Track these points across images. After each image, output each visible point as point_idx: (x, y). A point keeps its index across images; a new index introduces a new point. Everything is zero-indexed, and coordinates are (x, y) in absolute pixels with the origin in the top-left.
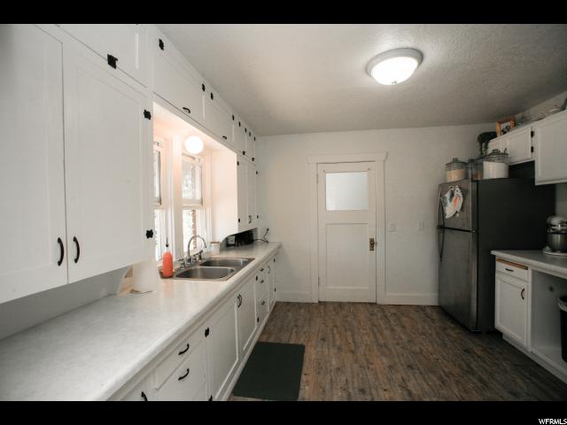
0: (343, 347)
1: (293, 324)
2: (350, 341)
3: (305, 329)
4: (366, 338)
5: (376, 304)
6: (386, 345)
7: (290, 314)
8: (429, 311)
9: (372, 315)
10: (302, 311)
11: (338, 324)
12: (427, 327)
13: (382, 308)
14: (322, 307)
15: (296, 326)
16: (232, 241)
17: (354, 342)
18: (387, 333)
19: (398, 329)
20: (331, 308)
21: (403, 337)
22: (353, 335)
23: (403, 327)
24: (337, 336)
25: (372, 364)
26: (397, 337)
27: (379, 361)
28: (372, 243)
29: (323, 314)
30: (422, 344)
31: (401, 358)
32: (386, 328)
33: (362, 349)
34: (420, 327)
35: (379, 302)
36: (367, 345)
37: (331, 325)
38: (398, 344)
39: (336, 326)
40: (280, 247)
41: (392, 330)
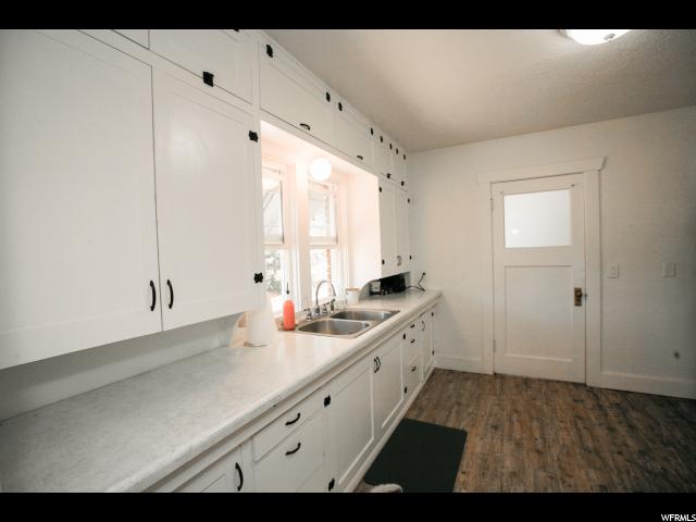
0: (525, 442)
1: (453, 399)
2: (537, 435)
3: (470, 410)
4: (563, 434)
5: (585, 385)
6: (597, 452)
7: (452, 386)
8: (684, 408)
9: (576, 401)
10: (469, 383)
11: (520, 408)
12: (679, 435)
13: (594, 392)
14: (498, 381)
15: (459, 404)
16: (377, 287)
18: (601, 432)
19: (622, 430)
20: (512, 384)
21: (630, 442)
22: (542, 428)
23: (632, 427)
24: (517, 426)
25: (570, 476)
26: (618, 442)
27: (583, 473)
28: (579, 296)
29: (498, 392)
30: (667, 460)
31: (625, 477)
32: (600, 425)
33: (555, 451)
34: (665, 433)
35: (589, 384)
36: (564, 444)
37: (509, 407)
38: (619, 453)
39: (516, 411)
40: (440, 296)
41: (611, 429)
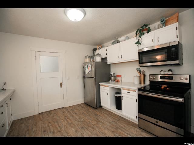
0: (55, 131)
1: (25, 130)
2: (58, 127)
3: (34, 130)
4: (64, 123)
5: (64, 107)
6: (72, 123)
7: (23, 125)
8: (82, 105)
9: (64, 112)
10: (30, 120)
11: (50, 121)
12: (83, 111)
13: (67, 108)
14: (41, 115)
15: (28, 130)
17: (59, 127)
18: (71, 118)
19: (74, 115)
20: (45, 114)
21: (77, 117)
22: (58, 124)
23: (76, 113)
24: (51, 127)
25: (69, 133)
26: (75, 118)
27: (71, 131)
29: (42, 119)
30: (83, 118)
31: (79, 126)
32: (70, 116)
33: (63, 129)
34: (81, 112)
36: (65, 125)
37: (47, 122)
38: (76, 121)
39: (49, 123)
41: (73, 116)
